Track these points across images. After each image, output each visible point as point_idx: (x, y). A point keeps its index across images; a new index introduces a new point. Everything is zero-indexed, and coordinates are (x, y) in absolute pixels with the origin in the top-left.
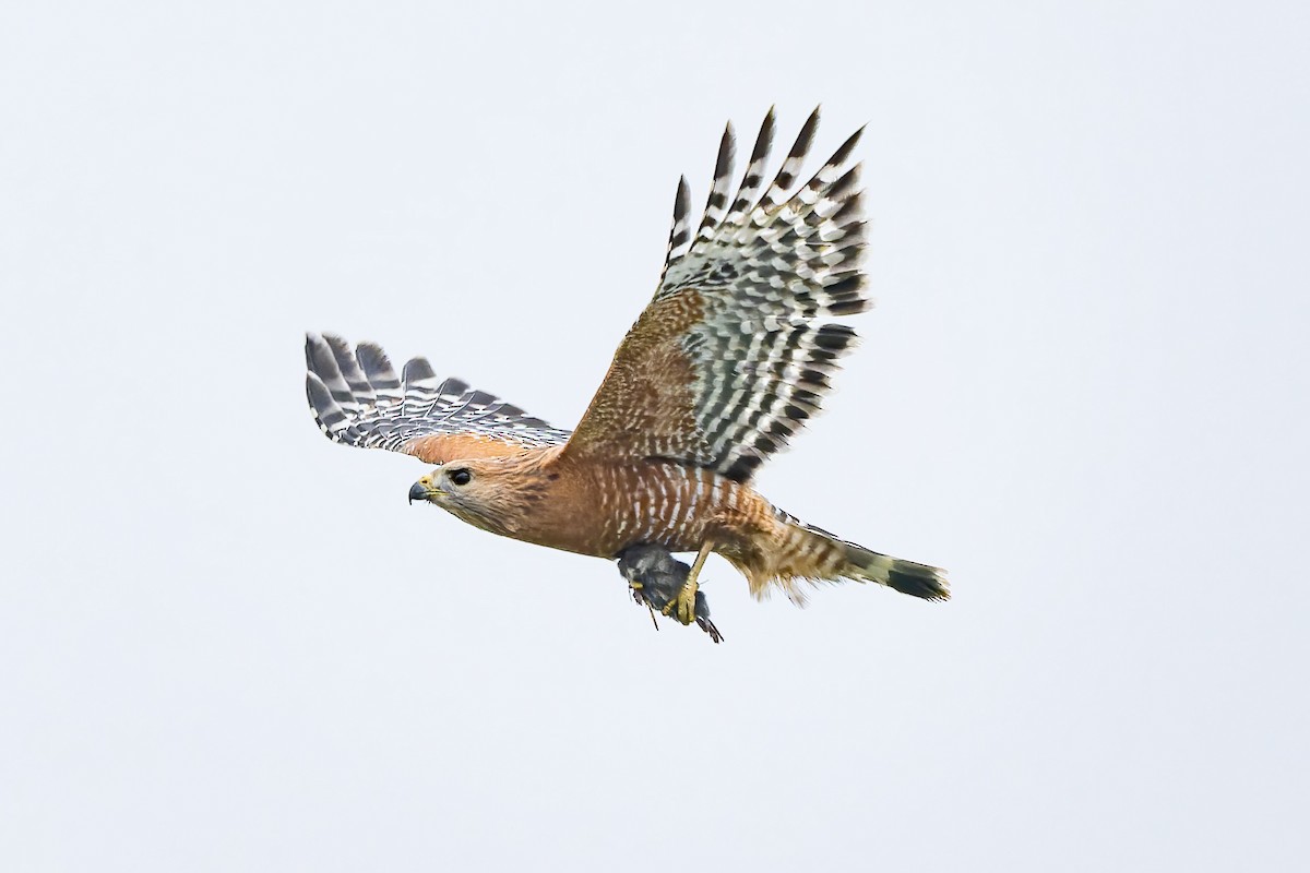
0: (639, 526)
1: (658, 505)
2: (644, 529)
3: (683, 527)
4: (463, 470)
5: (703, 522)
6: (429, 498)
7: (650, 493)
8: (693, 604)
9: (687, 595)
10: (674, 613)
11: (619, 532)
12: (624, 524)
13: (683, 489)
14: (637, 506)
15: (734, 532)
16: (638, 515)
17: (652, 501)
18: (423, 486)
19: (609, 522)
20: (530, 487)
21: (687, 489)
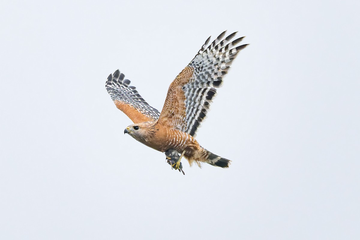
0: (174, 144)
1: (179, 139)
2: (175, 145)
3: (183, 146)
4: (137, 126)
5: (186, 145)
6: (128, 133)
7: (177, 136)
8: (179, 165)
9: (178, 163)
10: (174, 167)
11: (169, 144)
12: (171, 142)
13: (184, 137)
14: (174, 138)
15: (192, 149)
16: (174, 141)
17: (178, 138)
18: (127, 130)
19: (168, 142)
20: (152, 131)
21: (185, 137)
